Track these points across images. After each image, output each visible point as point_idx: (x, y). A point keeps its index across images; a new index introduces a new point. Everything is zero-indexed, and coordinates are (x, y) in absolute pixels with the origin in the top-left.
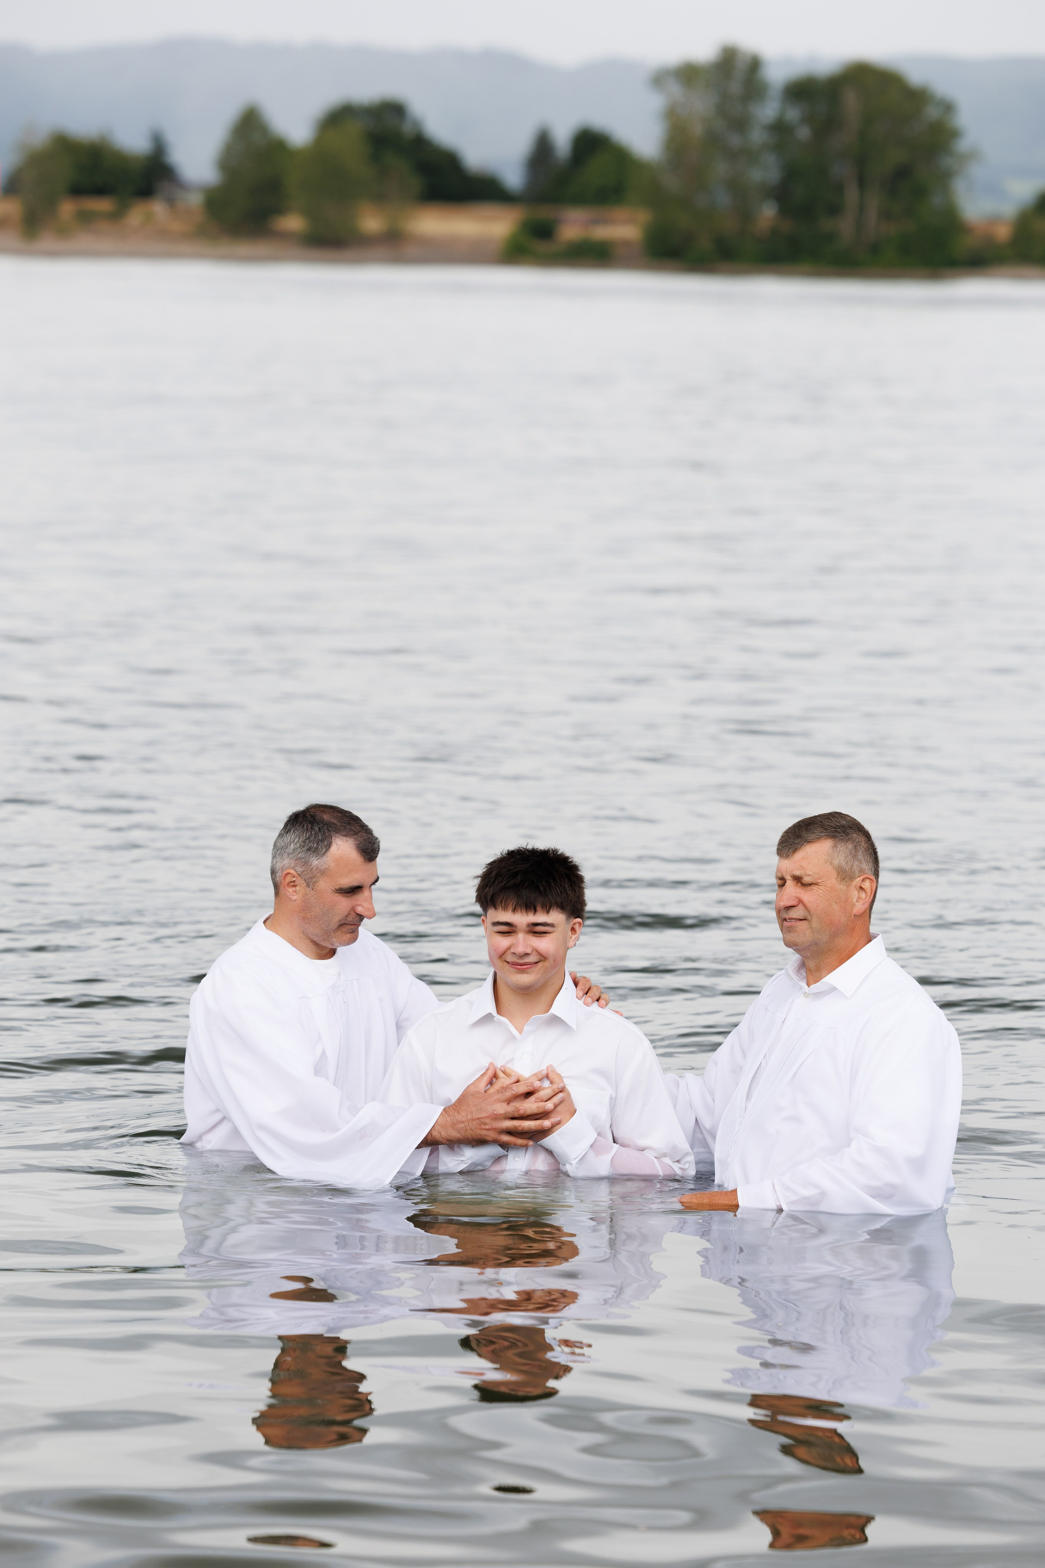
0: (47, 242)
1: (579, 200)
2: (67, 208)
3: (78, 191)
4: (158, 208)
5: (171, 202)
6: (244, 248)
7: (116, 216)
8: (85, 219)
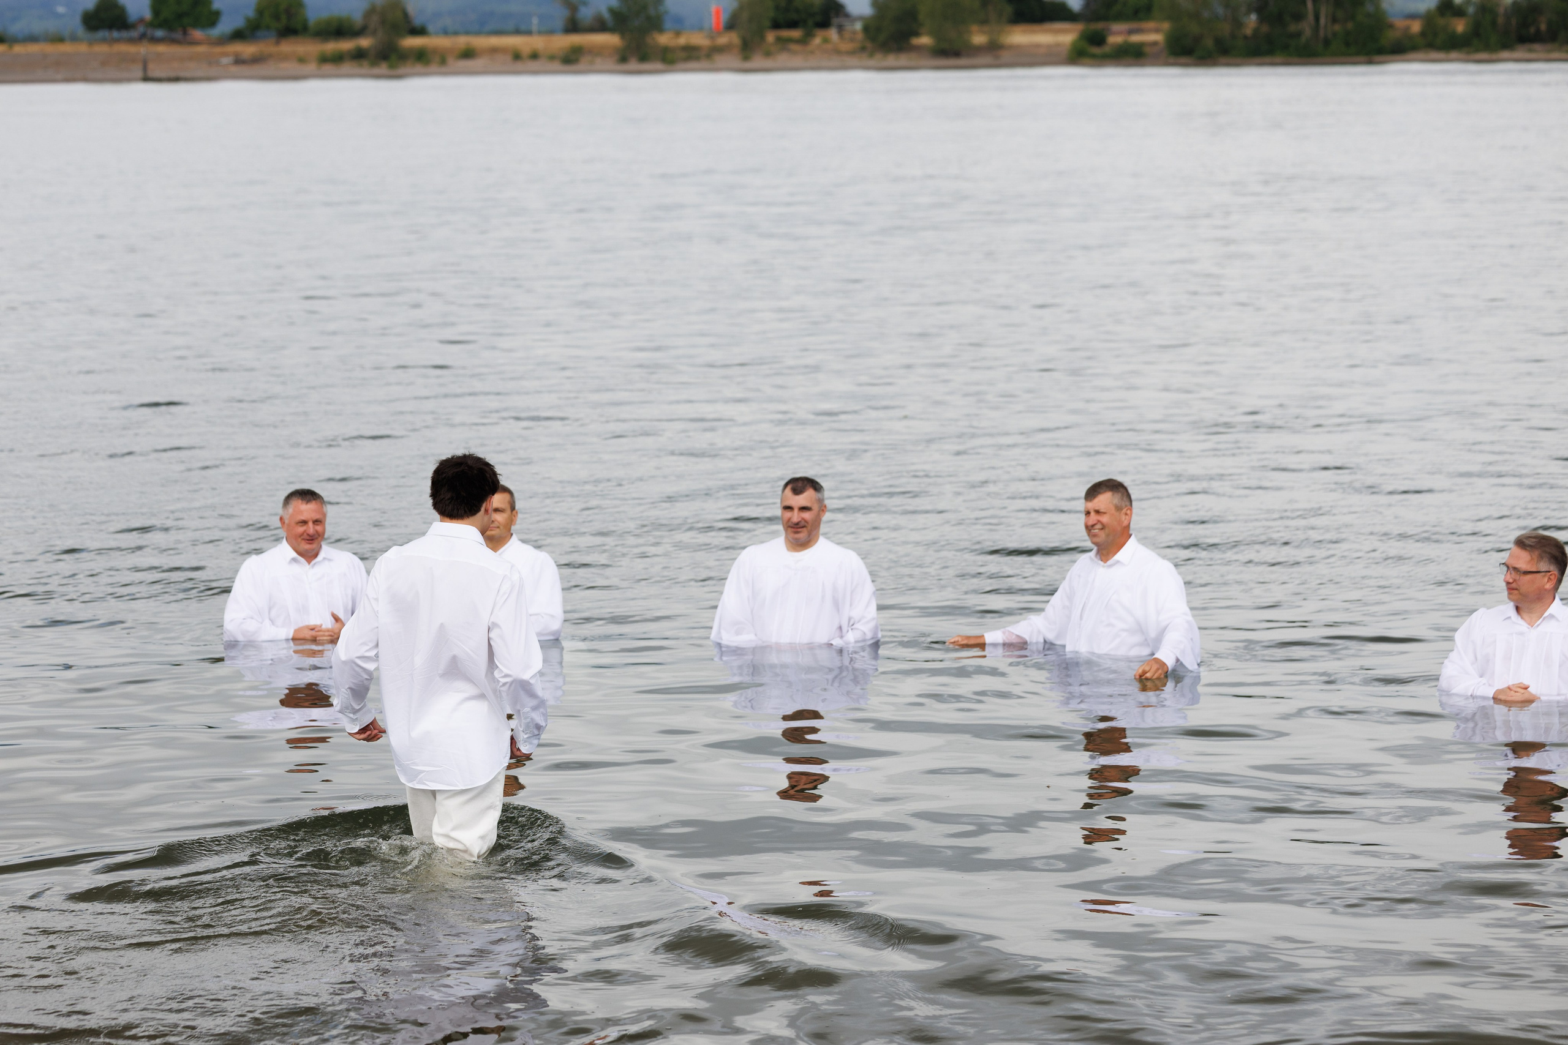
0: (758, 61)
1: (1120, 17)
2: (770, 37)
3: (776, 25)
4: (833, 34)
5: (840, 28)
6: (891, 60)
7: (804, 41)
8: (783, 42)
